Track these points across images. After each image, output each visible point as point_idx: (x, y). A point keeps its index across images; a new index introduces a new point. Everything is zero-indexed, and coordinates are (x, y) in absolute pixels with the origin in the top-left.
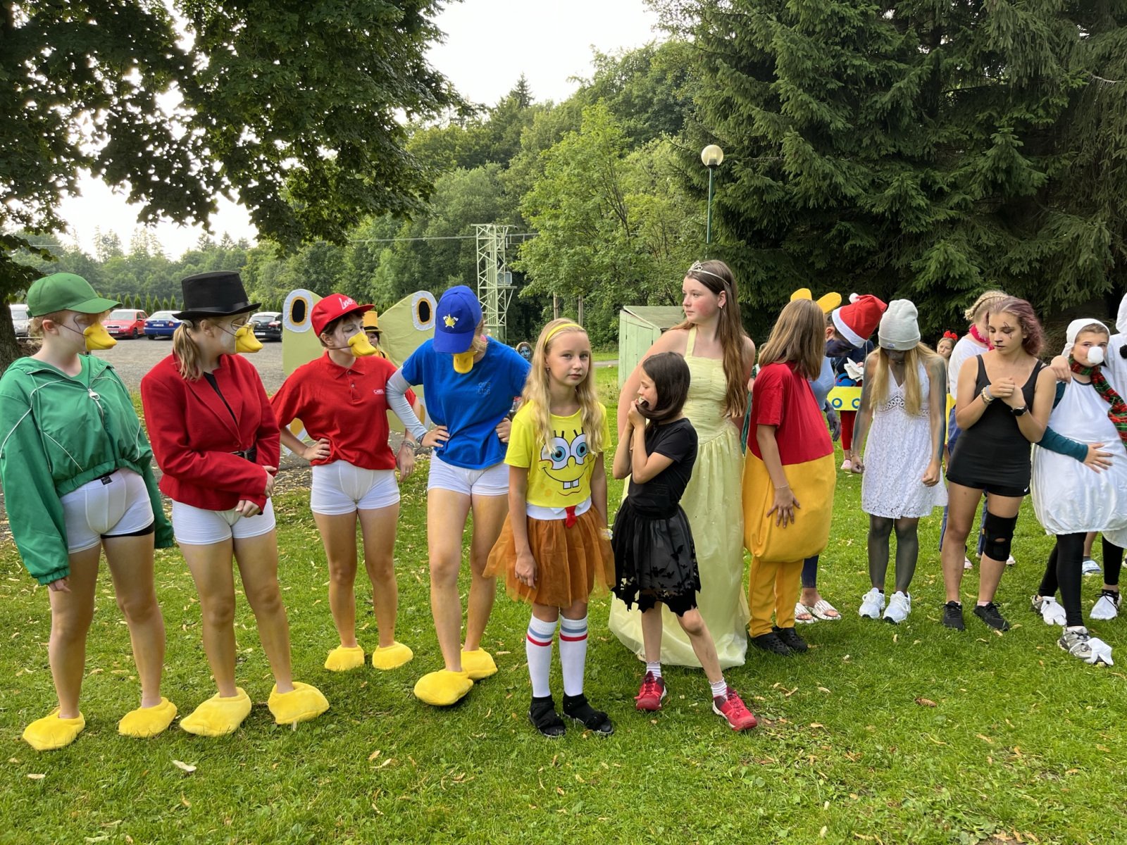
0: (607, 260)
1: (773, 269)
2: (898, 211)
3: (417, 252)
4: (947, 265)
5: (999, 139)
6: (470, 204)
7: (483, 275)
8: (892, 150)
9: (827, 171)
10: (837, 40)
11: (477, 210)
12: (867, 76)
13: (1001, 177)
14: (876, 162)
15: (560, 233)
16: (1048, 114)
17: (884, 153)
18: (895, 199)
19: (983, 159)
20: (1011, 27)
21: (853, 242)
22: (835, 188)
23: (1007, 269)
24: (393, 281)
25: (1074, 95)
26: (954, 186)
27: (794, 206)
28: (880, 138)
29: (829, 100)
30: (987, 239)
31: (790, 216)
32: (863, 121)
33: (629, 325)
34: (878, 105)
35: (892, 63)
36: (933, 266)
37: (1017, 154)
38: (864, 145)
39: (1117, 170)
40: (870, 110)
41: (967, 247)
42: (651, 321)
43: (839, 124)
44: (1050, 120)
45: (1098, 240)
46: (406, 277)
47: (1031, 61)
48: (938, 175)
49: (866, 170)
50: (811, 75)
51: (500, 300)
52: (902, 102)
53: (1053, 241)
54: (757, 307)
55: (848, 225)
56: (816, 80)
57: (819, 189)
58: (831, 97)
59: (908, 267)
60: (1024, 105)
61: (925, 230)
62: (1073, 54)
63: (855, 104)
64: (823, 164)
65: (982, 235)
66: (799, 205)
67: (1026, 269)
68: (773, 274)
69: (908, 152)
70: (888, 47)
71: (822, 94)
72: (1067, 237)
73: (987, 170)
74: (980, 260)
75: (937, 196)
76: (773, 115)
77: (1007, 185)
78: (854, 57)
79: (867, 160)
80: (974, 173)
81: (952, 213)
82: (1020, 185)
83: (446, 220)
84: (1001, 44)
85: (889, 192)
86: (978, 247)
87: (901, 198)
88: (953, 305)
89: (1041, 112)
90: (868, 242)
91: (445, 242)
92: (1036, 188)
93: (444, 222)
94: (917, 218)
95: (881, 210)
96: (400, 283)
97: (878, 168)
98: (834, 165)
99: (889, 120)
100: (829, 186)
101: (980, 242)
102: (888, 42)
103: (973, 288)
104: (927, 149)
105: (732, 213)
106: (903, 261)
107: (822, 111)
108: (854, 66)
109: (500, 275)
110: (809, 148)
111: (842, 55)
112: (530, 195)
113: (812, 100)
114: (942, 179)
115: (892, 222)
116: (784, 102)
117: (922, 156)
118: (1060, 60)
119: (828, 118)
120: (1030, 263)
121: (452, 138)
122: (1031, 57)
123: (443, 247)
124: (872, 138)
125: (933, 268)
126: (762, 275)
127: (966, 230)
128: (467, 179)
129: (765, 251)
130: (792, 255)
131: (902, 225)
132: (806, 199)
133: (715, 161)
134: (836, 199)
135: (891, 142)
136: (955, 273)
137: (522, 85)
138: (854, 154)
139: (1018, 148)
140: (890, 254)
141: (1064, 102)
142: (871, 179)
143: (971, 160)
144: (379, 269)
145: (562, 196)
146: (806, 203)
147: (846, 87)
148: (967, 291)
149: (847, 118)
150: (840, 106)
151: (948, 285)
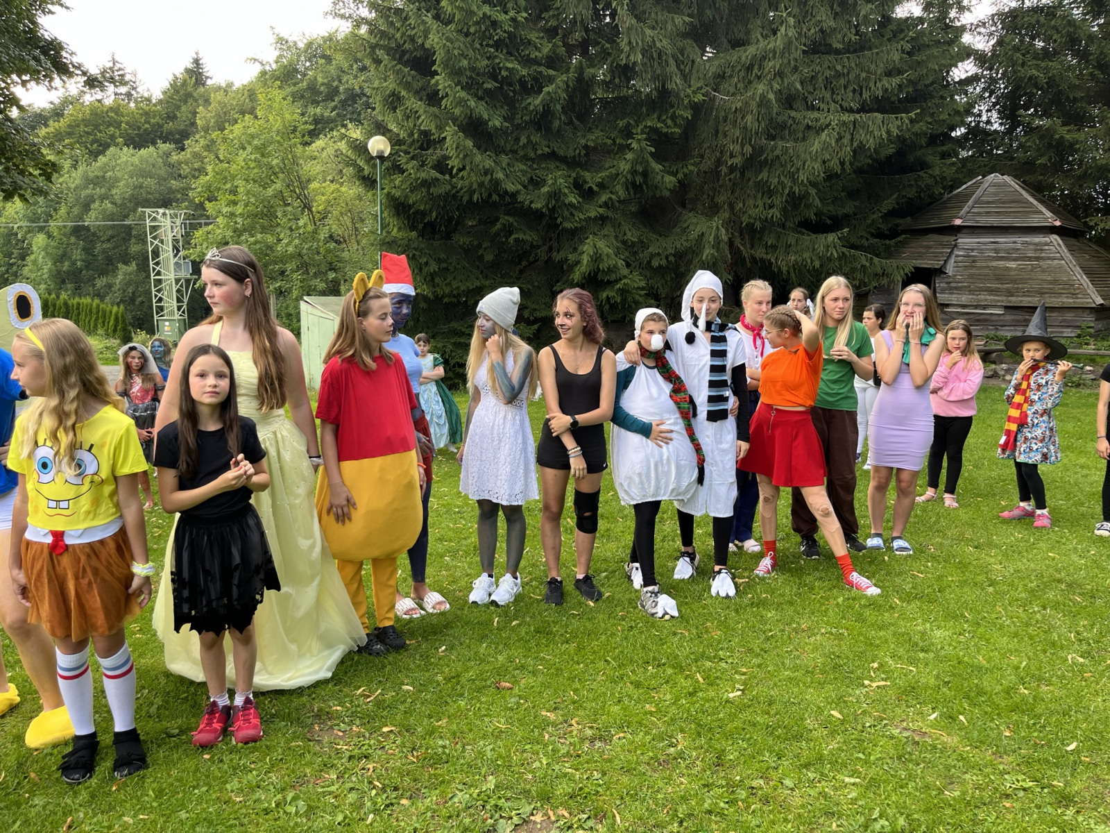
0: (291, 249)
1: (445, 261)
2: (554, 207)
3: (78, 238)
4: (596, 258)
5: (635, 145)
6: (141, 187)
7: (157, 264)
8: (547, 149)
9: (487, 167)
10: (491, 42)
11: (149, 193)
12: (520, 79)
13: (639, 179)
14: (533, 160)
15: (239, 220)
16: (676, 124)
17: (539, 152)
18: (550, 196)
19: (624, 162)
20: (640, 44)
21: (516, 236)
22: (497, 183)
23: (649, 262)
24: (50, 270)
25: (696, 108)
26: (602, 186)
27: (461, 200)
28: (536, 138)
29: (487, 99)
30: (632, 235)
31: (458, 209)
32: (520, 122)
33: (310, 316)
34: (532, 108)
35: (542, 69)
36: (585, 259)
37: (650, 159)
38: (521, 144)
39: (732, 176)
40: (525, 111)
41: (615, 242)
42: (332, 311)
43: (497, 122)
44: (677, 130)
45: (717, 237)
46: (66, 266)
47: (658, 75)
48: (587, 175)
49: (524, 167)
50: (468, 73)
51: (178, 291)
52: (552, 105)
53: (684, 238)
54: (432, 297)
55: (511, 219)
56: (473, 79)
57: (481, 185)
58: (488, 96)
59: (567, 260)
60: (655, 116)
61: (579, 225)
62: (694, 71)
63: (511, 104)
64: (484, 160)
65: (627, 231)
66: (465, 199)
67: (664, 262)
68: (445, 265)
69: (561, 153)
70: (537, 54)
71: (480, 93)
72: (694, 235)
73: (628, 172)
74: (627, 254)
75: (588, 195)
76: (435, 109)
77: (645, 187)
78: (507, 60)
79: (525, 158)
80: (618, 175)
81: (601, 210)
82: (656, 187)
83: (112, 203)
84: (632, 58)
85: (545, 189)
86: (624, 242)
87: (556, 195)
88: (605, 295)
89: (669, 122)
90: (529, 236)
91: (113, 227)
92: (670, 190)
93: (109, 205)
94: (572, 214)
95: (539, 206)
96: (59, 272)
97: (535, 166)
98: (494, 161)
99: (542, 121)
100: (491, 181)
101: (625, 238)
102: (537, 48)
103: (621, 279)
104: (577, 151)
105: (402, 204)
106: (562, 255)
107: (481, 109)
108: (507, 69)
109: (176, 264)
110: (469, 143)
111: (496, 57)
112: (203, 180)
113: (470, 98)
114: (592, 179)
115: (551, 218)
116: (443, 98)
117: (574, 157)
118: (685, 77)
119: (486, 116)
120: (667, 258)
121: (117, 114)
122: (659, 71)
123: (110, 232)
124: (528, 137)
125: (585, 262)
126: (433, 267)
127: (614, 227)
128: (136, 160)
129: (436, 244)
130: (461, 247)
131: (559, 220)
132: (472, 192)
133: (383, 152)
134: (499, 195)
135: (545, 143)
136: (604, 266)
137: (197, 62)
138: (514, 152)
139: (651, 153)
140: (551, 249)
141: (688, 114)
142: (529, 176)
143: (615, 163)
144: (32, 257)
145: (237, 182)
146: (471, 198)
147: (501, 88)
148: (617, 281)
149: (504, 117)
150: (498, 106)
151: (599, 277)
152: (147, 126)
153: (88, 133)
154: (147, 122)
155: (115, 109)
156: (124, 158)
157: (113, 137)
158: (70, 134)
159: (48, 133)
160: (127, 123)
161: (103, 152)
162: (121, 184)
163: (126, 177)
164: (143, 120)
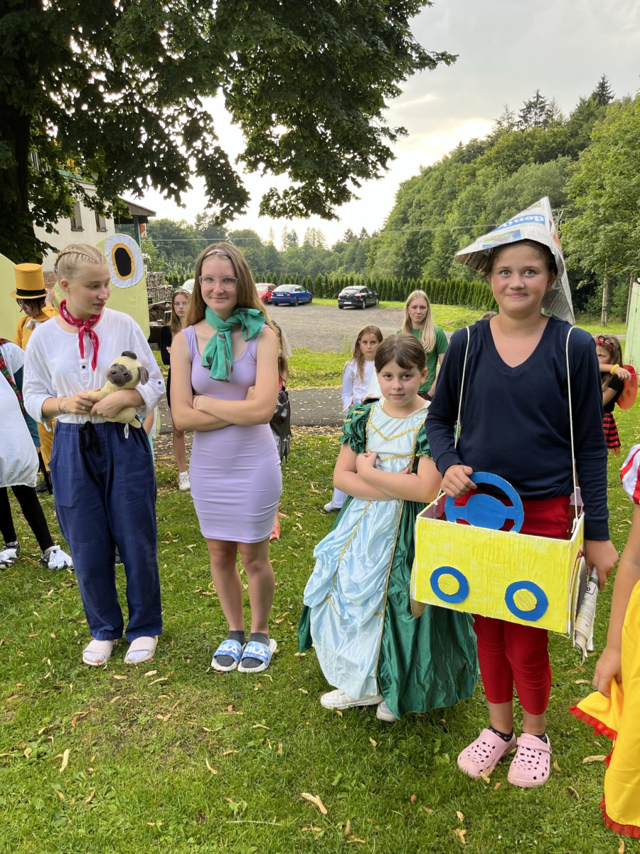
6: (539, 194)
15: (601, 211)
112: (577, 177)
121: (532, 138)
137: (603, 86)
152: (554, 145)
153: (510, 156)
154: (554, 142)
155: (532, 135)
156: (531, 172)
157: (527, 157)
158: (497, 159)
159: (482, 160)
160: (538, 144)
161: (516, 170)
162: (525, 193)
163: (530, 187)
164: (551, 141)
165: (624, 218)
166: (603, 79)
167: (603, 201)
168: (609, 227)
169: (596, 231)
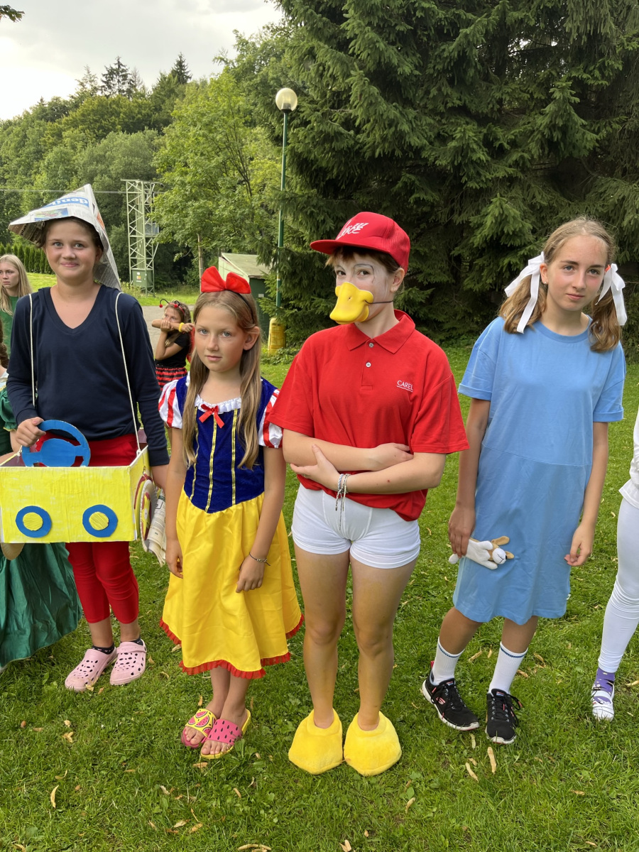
0: (227, 214)
2: (460, 164)
4: (502, 220)
5: (557, 94)
7: (133, 225)
8: (458, 103)
9: (392, 117)
12: (436, 23)
13: (557, 135)
14: (442, 114)
15: (188, 188)
16: (603, 77)
17: (450, 105)
18: (457, 152)
19: (542, 116)
21: (417, 195)
22: (400, 136)
25: (628, 58)
26: (514, 144)
27: (363, 157)
28: (447, 90)
29: (398, 44)
30: (542, 199)
31: (360, 166)
32: (432, 71)
33: (225, 271)
34: (446, 54)
35: (461, 12)
36: (489, 221)
37: (573, 112)
38: (431, 96)
40: (438, 60)
41: (522, 204)
43: (407, 69)
44: (605, 83)
47: (591, 17)
48: (499, 132)
49: (432, 121)
51: (148, 248)
52: (468, 50)
53: (599, 203)
55: (413, 178)
56: (386, 21)
57: (384, 139)
58: (402, 41)
59: (468, 222)
60: (582, 66)
61: (485, 186)
62: (630, 18)
63: (425, 53)
64: (391, 111)
65: (537, 194)
66: (368, 155)
69: (473, 107)
71: (392, 37)
72: (613, 199)
73: (545, 128)
74: (533, 219)
75: (498, 153)
76: (342, 54)
77: (562, 144)
79: (434, 112)
80: (532, 131)
81: (510, 171)
82: (575, 146)
85: (453, 144)
86: (532, 206)
87: (463, 151)
88: (506, 261)
89: (597, 73)
90: (430, 196)
91: (110, 196)
92: (588, 150)
93: (107, 178)
94: (478, 174)
95: (444, 163)
97: (444, 121)
98: (401, 113)
99: (457, 70)
100: (394, 133)
101: (534, 201)
103: (525, 245)
104: (491, 106)
105: (306, 160)
106: (464, 217)
108: (423, 9)
109: (147, 225)
110: (375, 90)
112: (163, 153)
113: (380, 40)
114: (503, 136)
115: (455, 177)
116: (351, 39)
117: (486, 112)
119: (395, 61)
121: (118, 106)
123: (107, 200)
124: (439, 90)
125: (489, 223)
127: (522, 189)
128: (128, 143)
129: (336, 202)
131: (464, 179)
132: (374, 148)
133: (289, 105)
134: (402, 150)
135: (457, 95)
136: (509, 229)
137: (180, 64)
138: (424, 107)
139: (575, 106)
140: (452, 212)
141: (619, 66)
142: (436, 131)
143: (531, 120)
145: (187, 155)
146: (374, 152)
147: (414, 32)
148: (520, 247)
149: (415, 66)
150: (410, 53)
151: (502, 242)
152: (139, 116)
153: (96, 121)
154: (140, 113)
155: (117, 102)
156: (119, 141)
157: (114, 124)
158: (83, 122)
159: (67, 120)
160: (125, 113)
161: (104, 137)
162: (116, 161)
163: (120, 156)
164: (136, 111)
165: (208, 197)
166: (180, 57)
167: (188, 178)
168: (196, 204)
169: (185, 207)
